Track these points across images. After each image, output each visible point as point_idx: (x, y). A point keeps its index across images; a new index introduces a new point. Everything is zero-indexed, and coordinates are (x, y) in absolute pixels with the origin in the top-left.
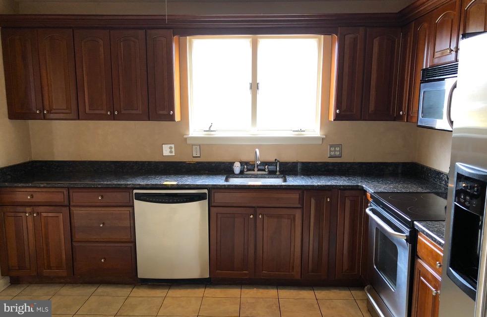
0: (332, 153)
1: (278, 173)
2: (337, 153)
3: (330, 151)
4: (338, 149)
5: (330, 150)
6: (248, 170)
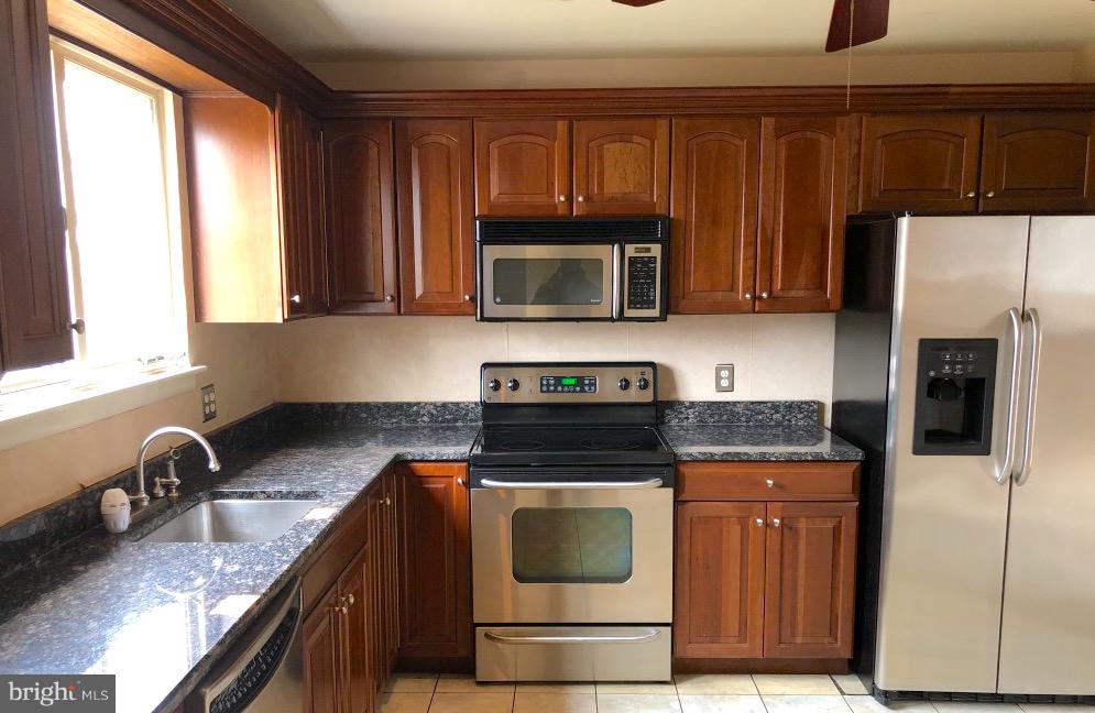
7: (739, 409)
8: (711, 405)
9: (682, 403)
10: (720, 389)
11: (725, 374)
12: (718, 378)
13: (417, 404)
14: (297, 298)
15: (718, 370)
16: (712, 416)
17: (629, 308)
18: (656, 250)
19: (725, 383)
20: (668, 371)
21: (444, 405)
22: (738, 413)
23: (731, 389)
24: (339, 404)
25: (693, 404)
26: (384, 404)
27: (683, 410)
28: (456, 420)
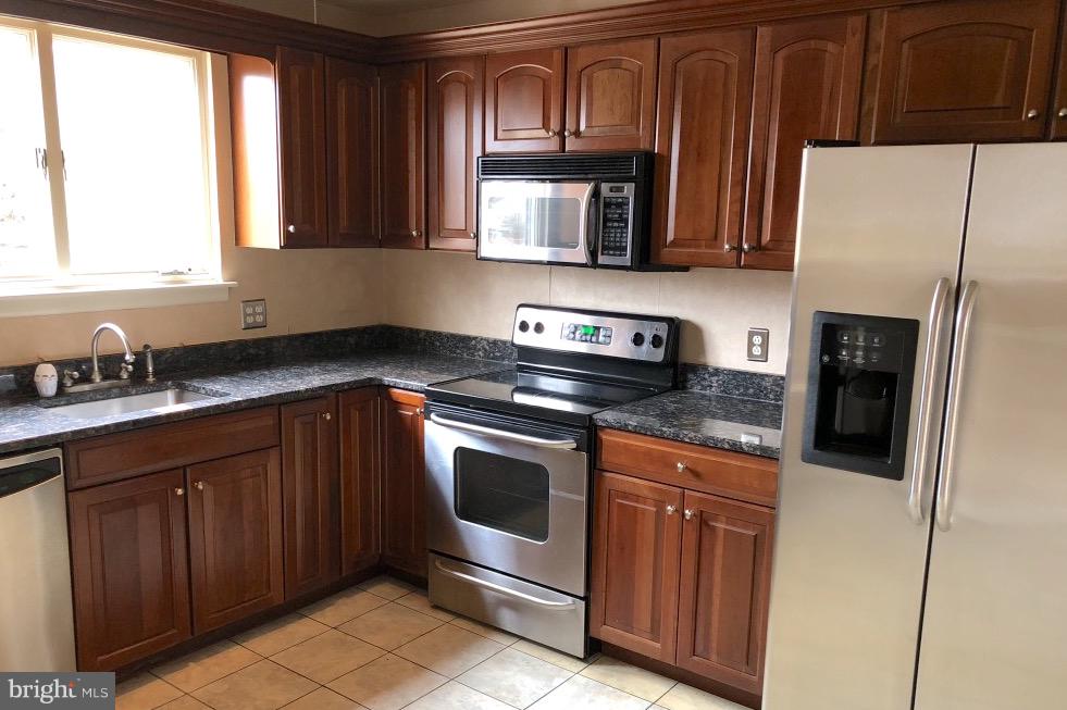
0: (250, 320)
1: (151, 379)
2: (260, 319)
3: (246, 315)
4: (259, 309)
5: (244, 311)
6: (76, 382)
7: (767, 383)
8: (737, 375)
9: (705, 367)
10: (751, 357)
11: (757, 340)
12: (751, 344)
13: (475, 338)
14: (291, 228)
15: (751, 335)
16: (737, 387)
17: (602, 254)
18: (629, 190)
19: (757, 351)
20: (697, 331)
21: (495, 342)
22: (766, 388)
23: (764, 357)
24: (421, 331)
25: (717, 372)
26: (452, 335)
27: (707, 376)
28: (503, 359)
